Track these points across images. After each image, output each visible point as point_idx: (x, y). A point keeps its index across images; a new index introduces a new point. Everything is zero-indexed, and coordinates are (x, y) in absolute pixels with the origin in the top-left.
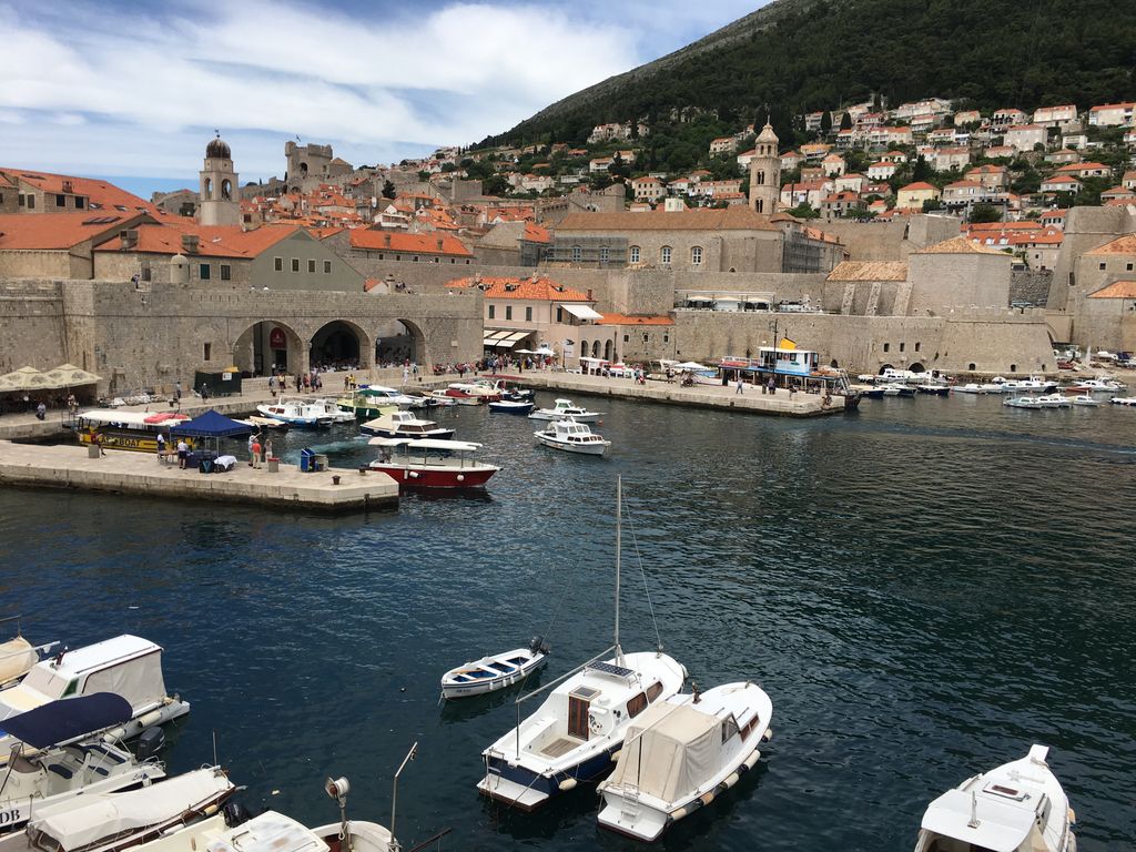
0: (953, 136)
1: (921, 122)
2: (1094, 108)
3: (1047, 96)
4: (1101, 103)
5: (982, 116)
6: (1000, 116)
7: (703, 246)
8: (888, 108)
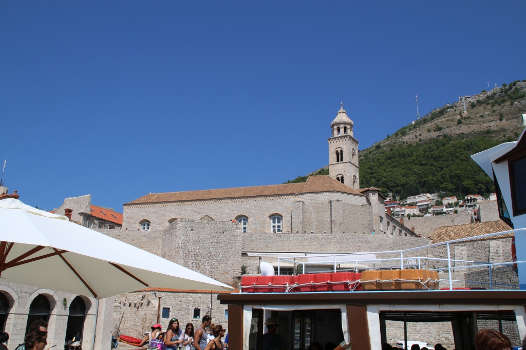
0: (445, 209)
1: (422, 203)
5: (458, 199)
6: (469, 198)
7: (282, 213)
8: (401, 199)
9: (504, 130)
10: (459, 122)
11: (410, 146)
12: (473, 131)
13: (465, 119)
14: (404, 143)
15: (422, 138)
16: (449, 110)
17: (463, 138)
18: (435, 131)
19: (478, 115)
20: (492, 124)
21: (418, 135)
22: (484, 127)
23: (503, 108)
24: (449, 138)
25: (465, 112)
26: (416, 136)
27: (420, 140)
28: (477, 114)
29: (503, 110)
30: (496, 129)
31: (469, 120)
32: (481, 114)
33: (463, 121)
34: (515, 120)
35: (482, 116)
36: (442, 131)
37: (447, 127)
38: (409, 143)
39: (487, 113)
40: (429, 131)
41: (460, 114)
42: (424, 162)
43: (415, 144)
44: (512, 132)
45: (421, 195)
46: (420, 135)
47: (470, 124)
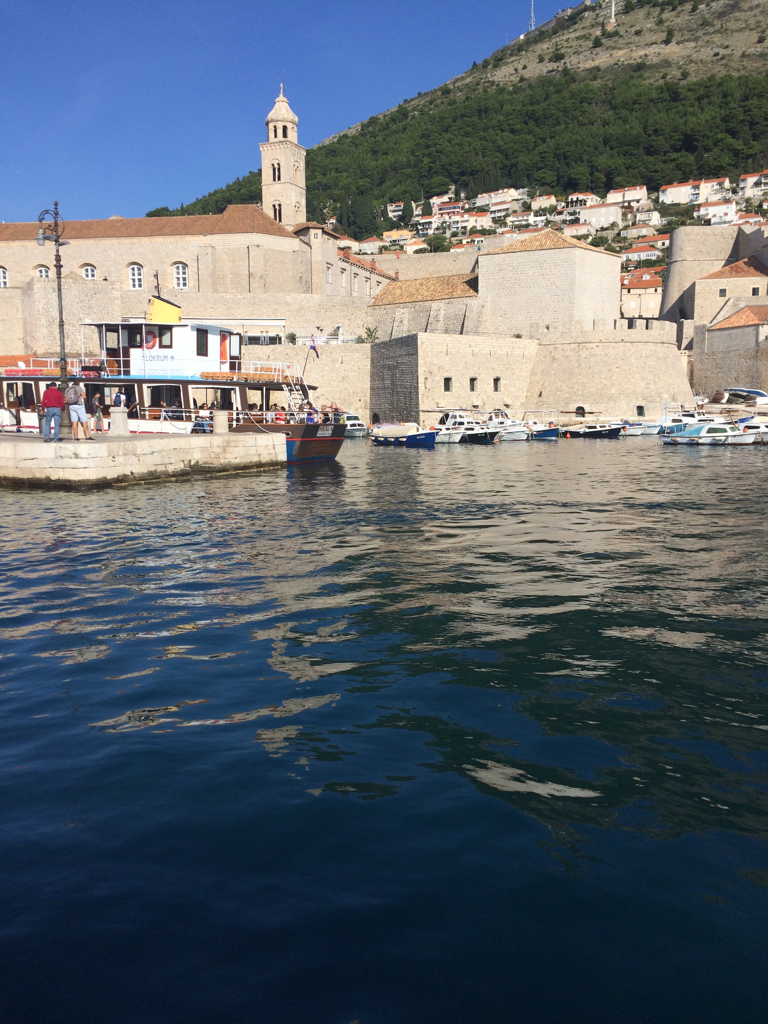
0: (532, 219)
1: (499, 207)
2: (663, 188)
3: (617, 179)
4: (670, 183)
5: (557, 201)
6: (575, 199)
7: (187, 261)
8: (467, 198)
9: (667, 63)
10: (597, 43)
11: (502, 90)
12: (616, 64)
13: (610, 36)
14: (493, 83)
15: (527, 74)
16: (586, 14)
17: (595, 79)
18: (550, 60)
19: (633, 30)
20: (652, 50)
21: (520, 67)
22: (638, 54)
23: (678, 16)
24: (572, 78)
25: (613, 20)
26: (516, 70)
27: (522, 79)
28: (632, 26)
29: (678, 20)
30: (655, 60)
31: (617, 38)
32: (638, 29)
33: (603, 41)
34: (693, 44)
35: (638, 33)
36: (563, 61)
37: (574, 53)
38: (501, 84)
39: (649, 26)
40: (541, 60)
41: (603, 25)
42: (518, 127)
43: (511, 89)
44: (680, 68)
45: (500, 191)
46: (525, 67)
47: (614, 48)
